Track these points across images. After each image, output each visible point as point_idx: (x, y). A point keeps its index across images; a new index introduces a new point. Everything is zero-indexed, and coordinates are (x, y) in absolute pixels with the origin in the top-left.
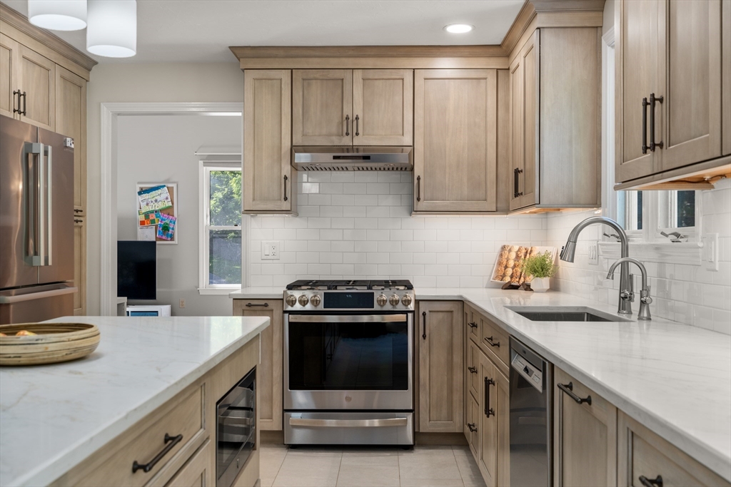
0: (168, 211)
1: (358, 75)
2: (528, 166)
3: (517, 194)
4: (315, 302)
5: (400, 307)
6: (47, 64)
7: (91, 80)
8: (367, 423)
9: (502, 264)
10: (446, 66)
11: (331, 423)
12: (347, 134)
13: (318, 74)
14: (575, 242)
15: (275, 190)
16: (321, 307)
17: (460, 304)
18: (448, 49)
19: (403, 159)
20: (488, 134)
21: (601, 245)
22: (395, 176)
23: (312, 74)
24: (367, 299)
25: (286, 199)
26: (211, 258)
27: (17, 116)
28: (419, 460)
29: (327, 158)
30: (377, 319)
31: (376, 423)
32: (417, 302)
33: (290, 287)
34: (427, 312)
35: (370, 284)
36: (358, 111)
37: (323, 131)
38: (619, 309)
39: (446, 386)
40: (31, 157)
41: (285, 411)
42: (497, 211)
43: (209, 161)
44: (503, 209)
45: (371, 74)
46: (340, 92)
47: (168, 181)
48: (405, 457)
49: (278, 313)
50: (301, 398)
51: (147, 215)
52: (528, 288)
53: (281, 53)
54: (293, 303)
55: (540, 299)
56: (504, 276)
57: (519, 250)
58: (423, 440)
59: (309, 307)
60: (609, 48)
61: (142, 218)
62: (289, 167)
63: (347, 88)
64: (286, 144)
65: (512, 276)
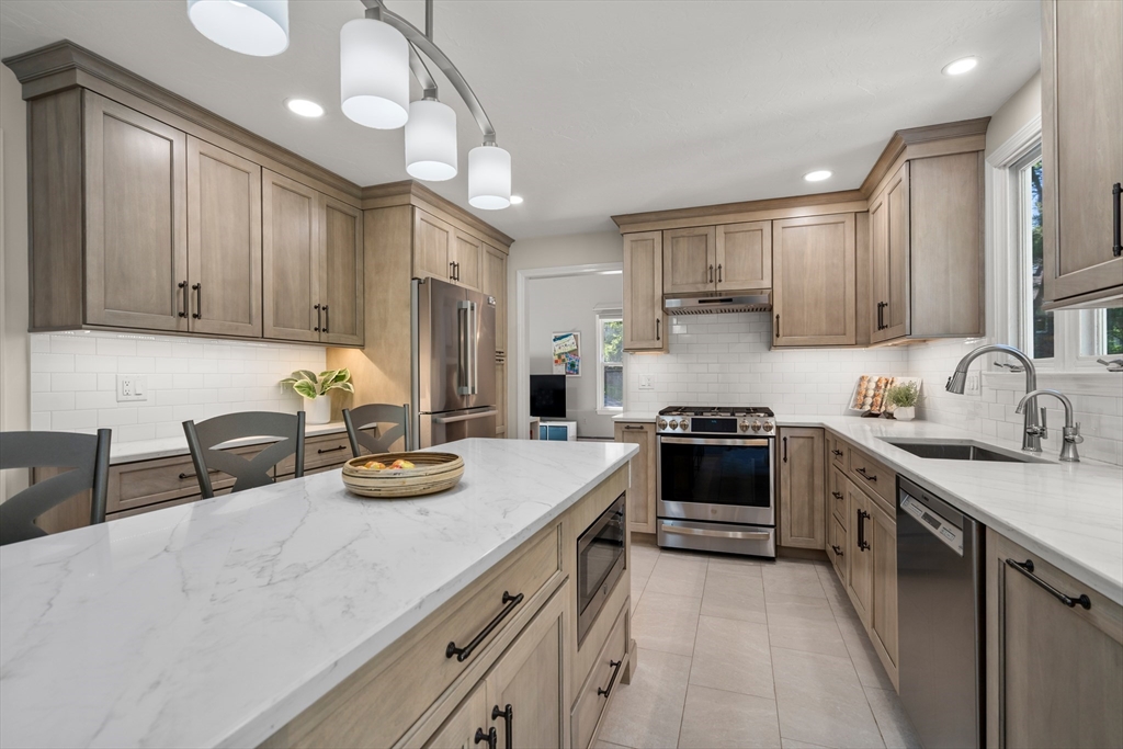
0: (574, 352)
1: (721, 230)
2: (894, 299)
3: (881, 327)
4: (684, 426)
5: (762, 432)
6: (476, 243)
7: (510, 253)
8: (731, 534)
9: (861, 395)
10: (802, 215)
11: (698, 532)
12: (711, 281)
13: (685, 232)
14: (965, 372)
15: (650, 332)
16: (689, 431)
17: (821, 431)
18: (805, 199)
19: (764, 300)
20: (847, 273)
21: (986, 375)
22: (754, 316)
23: (680, 233)
24: (730, 425)
25: (658, 339)
26: (605, 389)
27: (453, 282)
28: (781, 572)
29: (694, 302)
30: (739, 442)
31: (739, 535)
32: (778, 428)
33: (662, 413)
34: (788, 438)
35: (734, 411)
36: (721, 261)
37: (688, 279)
38: (1024, 446)
39: (807, 506)
40: (462, 312)
41: (658, 518)
42: (856, 344)
43: (604, 314)
44: (863, 341)
45: (732, 228)
46: (704, 246)
47: (574, 331)
48: (767, 568)
49: (651, 435)
50: (674, 508)
51: (559, 356)
52: (890, 416)
53: (653, 217)
54: (664, 426)
55: (905, 428)
56: (863, 404)
57: (879, 380)
58: (784, 553)
59: (678, 430)
60: (995, 170)
61: (556, 358)
62: (661, 312)
63: (711, 241)
64: (658, 293)
65: (872, 405)
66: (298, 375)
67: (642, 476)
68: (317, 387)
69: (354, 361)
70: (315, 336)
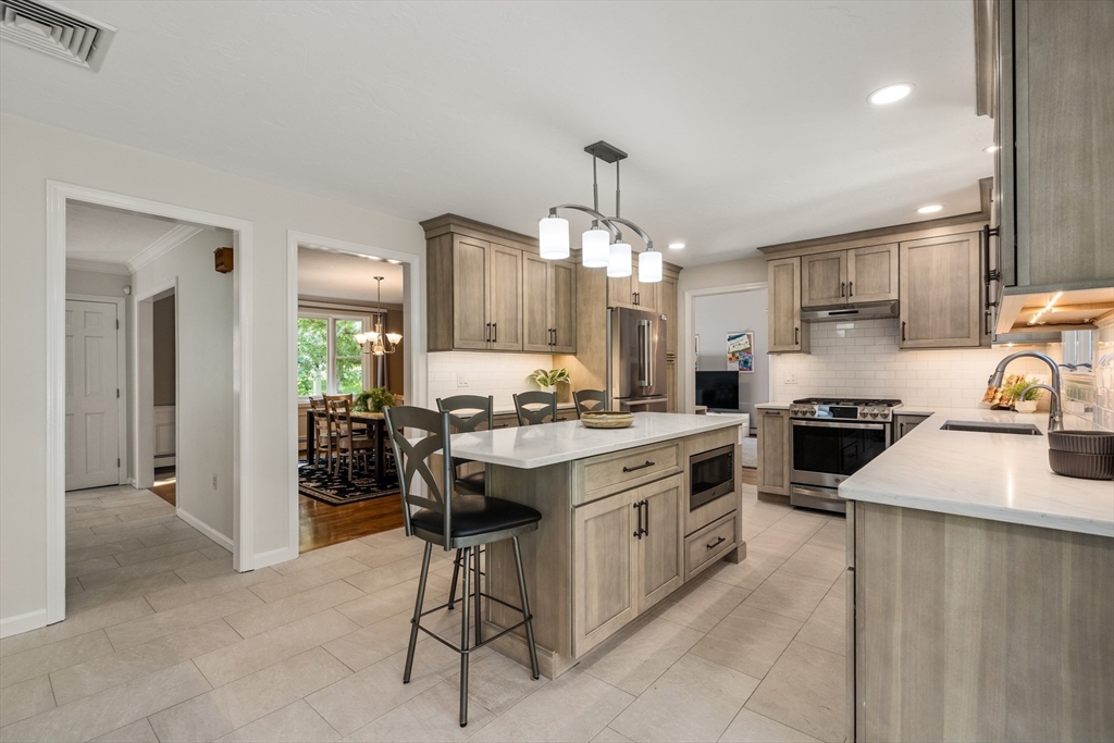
0: (748, 350)
1: (852, 254)
3: (987, 332)
4: (812, 413)
5: (879, 419)
7: (680, 278)
9: (992, 390)
12: (843, 296)
13: (820, 257)
15: (790, 338)
18: (930, 224)
20: (971, 284)
23: (816, 257)
24: (853, 412)
25: (797, 343)
27: (634, 307)
29: (825, 314)
32: (895, 416)
33: (796, 403)
34: (904, 424)
36: (852, 278)
37: (823, 294)
40: (641, 328)
41: (791, 483)
42: (980, 345)
44: (987, 344)
45: (861, 251)
46: (837, 267)
47: (747, 331)
49: (786, 420)
51: (733, 354)
53: (793, 246)
54: (796, 413)
55: (1025, 418)
56: (994, 398)
57: (1010, 377)
59: (808, 416)
61: (730, 356)
62: (799, 321)
63: (843, 263)
64: (797, 306)
65: (1001, 399)
66: (537, 372)
67: (779, 451)
68: (549, 380)
69: (570, 364)
70: (549, 349)
